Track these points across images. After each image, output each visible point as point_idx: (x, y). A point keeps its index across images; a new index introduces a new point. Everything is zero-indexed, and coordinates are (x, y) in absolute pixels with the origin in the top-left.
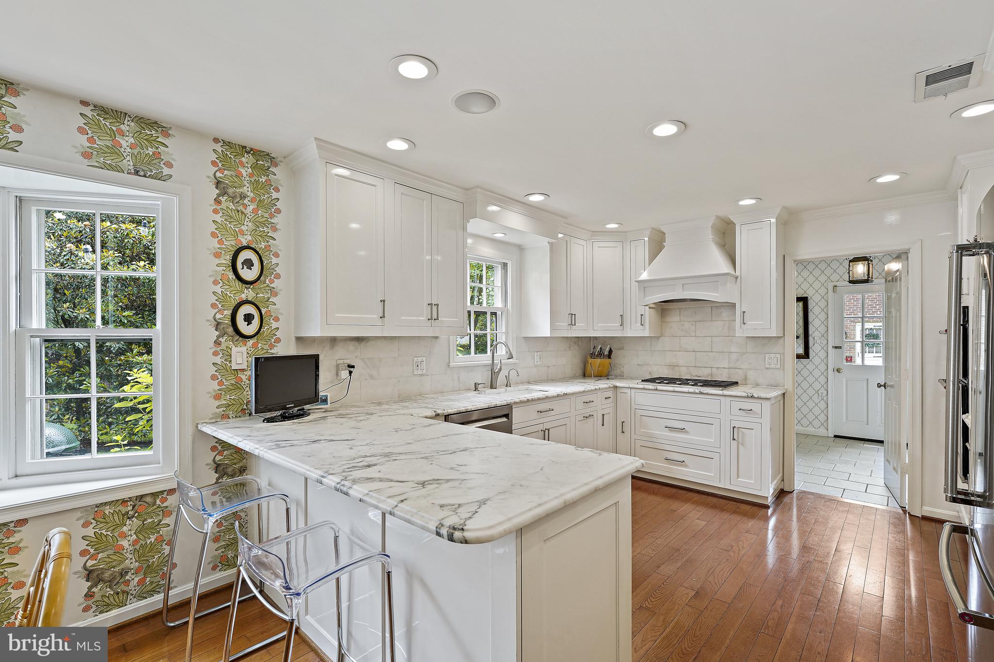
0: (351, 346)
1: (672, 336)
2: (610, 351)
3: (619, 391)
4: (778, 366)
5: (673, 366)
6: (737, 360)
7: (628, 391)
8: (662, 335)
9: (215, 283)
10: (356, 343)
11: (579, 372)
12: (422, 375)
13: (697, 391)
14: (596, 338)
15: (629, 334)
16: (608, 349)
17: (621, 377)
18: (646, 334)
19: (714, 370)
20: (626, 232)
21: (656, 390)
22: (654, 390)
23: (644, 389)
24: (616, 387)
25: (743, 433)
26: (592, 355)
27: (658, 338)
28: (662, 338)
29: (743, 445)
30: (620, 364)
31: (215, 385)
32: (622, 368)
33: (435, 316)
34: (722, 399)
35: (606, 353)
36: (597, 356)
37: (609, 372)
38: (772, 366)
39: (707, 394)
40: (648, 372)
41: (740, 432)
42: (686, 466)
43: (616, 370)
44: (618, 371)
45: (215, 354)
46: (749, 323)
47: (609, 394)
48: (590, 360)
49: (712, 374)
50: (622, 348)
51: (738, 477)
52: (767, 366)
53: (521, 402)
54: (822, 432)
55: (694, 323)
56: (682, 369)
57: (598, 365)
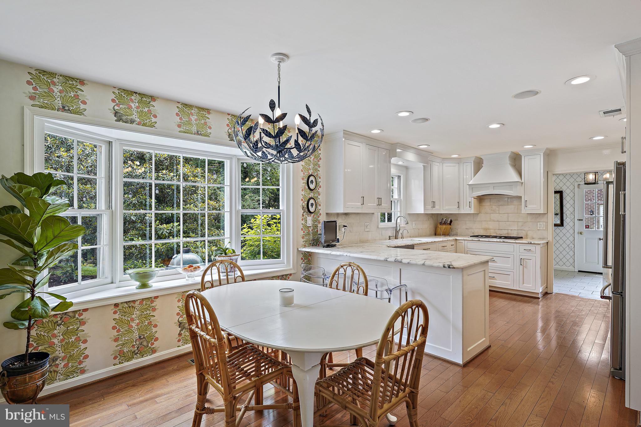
0: (344, 217)
1: (486, 213)
2: (451, 221)
3: (458, 241)
4: (544, 229)
5: (486, 229)
6: (522, 226)
7: (463, 241)
8: (480, 213)
9: (302, 190)
10: (345, 216)
11: (433, 233)
12: (368, 231)
13: (502, 241)
14: (441, 214)
15: (462, 212)
16: (449, 220)
17: (456, 235)
18: (472, 212)
19: (509, 231)
20: (461, 158)
21: (479, 241)
22: (478, 241)
23: (472, 240)
24: (456, 240)
25: (526, 261)
26: (441, 223)
27: (478, 214)
28: (480, 214)
29: (526, 267)
30: (456, 228)
31: (302, 233)
32: (457, 231)
33: (380, 204)
34: (515, 244)
35: (449, 222)
36: (444, 224)
37: (449, 232)
38: (541, 229)
39: (507, 242)
40: (473, 232)
41: (524, 261)
42: (495, 279)
43: (454, 231)
45: (302, 220)
46: (529, 206)
47: (453, 243)
48: (440, 226)
49: (508, 233)
50: (457, 220)
51: (523, 284)
52: (538, 229)
53: (417, 244)
54: (571, 268)
55: (498, 206)
56: (491, 230)
57: (444, 228)
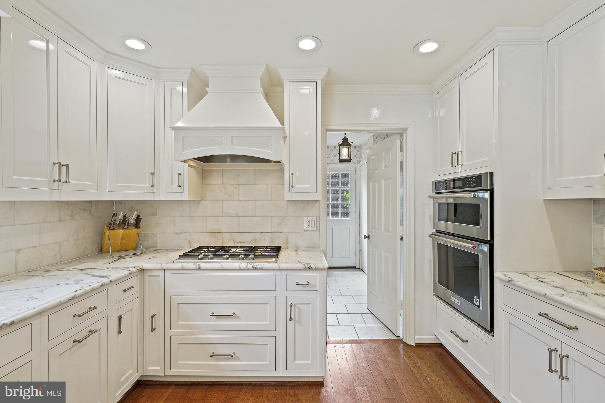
1: (214, 200)
2: (138, 219)
3: (147, 274)
4: (315, 229)
5: (214, 233)
6: (280, 224)
7: (161, 273)
8: (203, 199)
13: (250, 266)
14: (120, 202)
15: (163, 197)
16: (134, 217)
18: (185, 197)
19: (258, 235)
20: (158, 68)
21: (199, 269)
22: (197, 269)
23: (183, 269)
24: (142, 271)
25: (299, 309)
26: (112, 226)
27: (198, 202)
28: (203, 202)
29: (299, 323)
30: (152, 234)
34: (278, 273)
35: (132, 221)
36: (119, 226)
37: (137, 243)
38: (310, 229)
39: (261, 269)
40: (187, 241)
41: (296, 309)
42: (238, 359)
44: (149, 242)
47: (134, 282)
48: (107, 233)
49: (255, 240)
50: (155, 215)
51: (295, 360)
52: (306, 229)
55: (237, 186)
57: (121, 237)
